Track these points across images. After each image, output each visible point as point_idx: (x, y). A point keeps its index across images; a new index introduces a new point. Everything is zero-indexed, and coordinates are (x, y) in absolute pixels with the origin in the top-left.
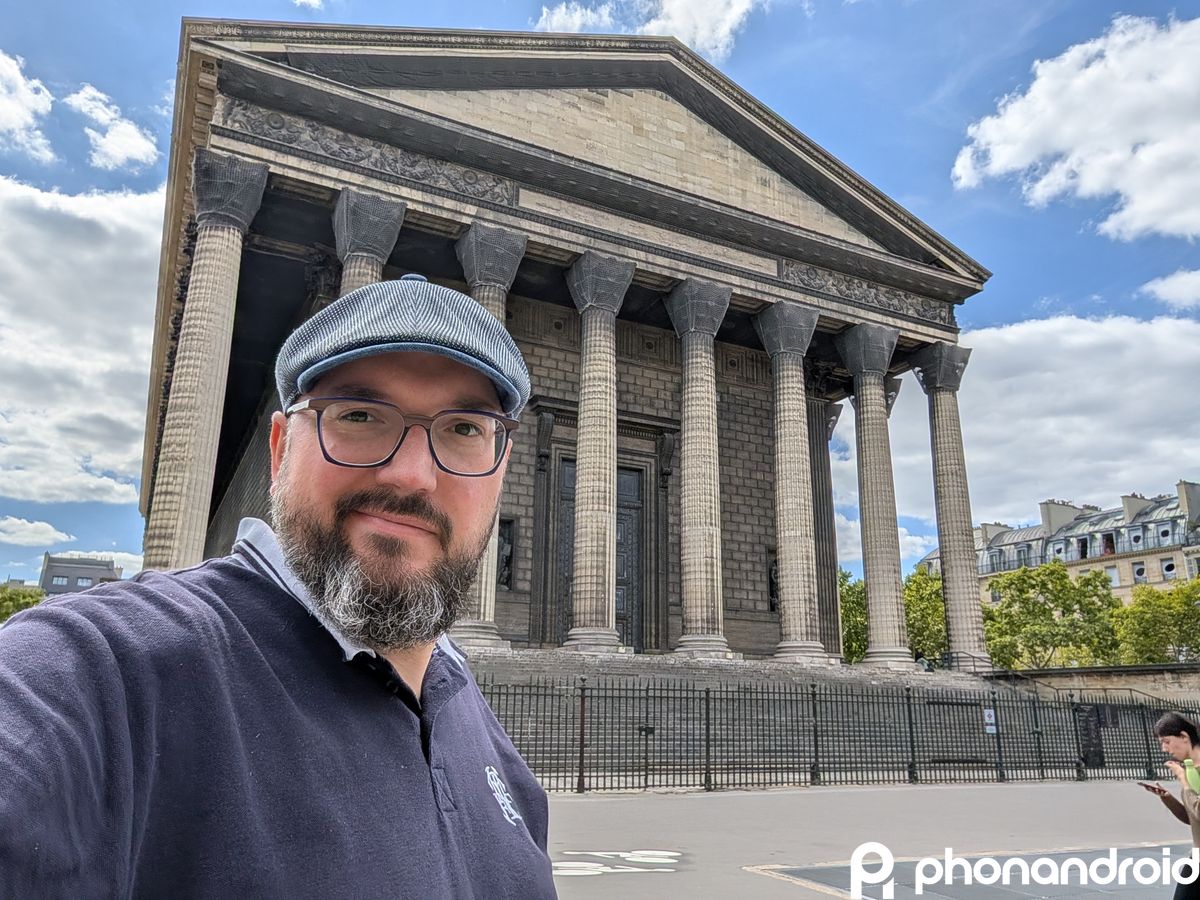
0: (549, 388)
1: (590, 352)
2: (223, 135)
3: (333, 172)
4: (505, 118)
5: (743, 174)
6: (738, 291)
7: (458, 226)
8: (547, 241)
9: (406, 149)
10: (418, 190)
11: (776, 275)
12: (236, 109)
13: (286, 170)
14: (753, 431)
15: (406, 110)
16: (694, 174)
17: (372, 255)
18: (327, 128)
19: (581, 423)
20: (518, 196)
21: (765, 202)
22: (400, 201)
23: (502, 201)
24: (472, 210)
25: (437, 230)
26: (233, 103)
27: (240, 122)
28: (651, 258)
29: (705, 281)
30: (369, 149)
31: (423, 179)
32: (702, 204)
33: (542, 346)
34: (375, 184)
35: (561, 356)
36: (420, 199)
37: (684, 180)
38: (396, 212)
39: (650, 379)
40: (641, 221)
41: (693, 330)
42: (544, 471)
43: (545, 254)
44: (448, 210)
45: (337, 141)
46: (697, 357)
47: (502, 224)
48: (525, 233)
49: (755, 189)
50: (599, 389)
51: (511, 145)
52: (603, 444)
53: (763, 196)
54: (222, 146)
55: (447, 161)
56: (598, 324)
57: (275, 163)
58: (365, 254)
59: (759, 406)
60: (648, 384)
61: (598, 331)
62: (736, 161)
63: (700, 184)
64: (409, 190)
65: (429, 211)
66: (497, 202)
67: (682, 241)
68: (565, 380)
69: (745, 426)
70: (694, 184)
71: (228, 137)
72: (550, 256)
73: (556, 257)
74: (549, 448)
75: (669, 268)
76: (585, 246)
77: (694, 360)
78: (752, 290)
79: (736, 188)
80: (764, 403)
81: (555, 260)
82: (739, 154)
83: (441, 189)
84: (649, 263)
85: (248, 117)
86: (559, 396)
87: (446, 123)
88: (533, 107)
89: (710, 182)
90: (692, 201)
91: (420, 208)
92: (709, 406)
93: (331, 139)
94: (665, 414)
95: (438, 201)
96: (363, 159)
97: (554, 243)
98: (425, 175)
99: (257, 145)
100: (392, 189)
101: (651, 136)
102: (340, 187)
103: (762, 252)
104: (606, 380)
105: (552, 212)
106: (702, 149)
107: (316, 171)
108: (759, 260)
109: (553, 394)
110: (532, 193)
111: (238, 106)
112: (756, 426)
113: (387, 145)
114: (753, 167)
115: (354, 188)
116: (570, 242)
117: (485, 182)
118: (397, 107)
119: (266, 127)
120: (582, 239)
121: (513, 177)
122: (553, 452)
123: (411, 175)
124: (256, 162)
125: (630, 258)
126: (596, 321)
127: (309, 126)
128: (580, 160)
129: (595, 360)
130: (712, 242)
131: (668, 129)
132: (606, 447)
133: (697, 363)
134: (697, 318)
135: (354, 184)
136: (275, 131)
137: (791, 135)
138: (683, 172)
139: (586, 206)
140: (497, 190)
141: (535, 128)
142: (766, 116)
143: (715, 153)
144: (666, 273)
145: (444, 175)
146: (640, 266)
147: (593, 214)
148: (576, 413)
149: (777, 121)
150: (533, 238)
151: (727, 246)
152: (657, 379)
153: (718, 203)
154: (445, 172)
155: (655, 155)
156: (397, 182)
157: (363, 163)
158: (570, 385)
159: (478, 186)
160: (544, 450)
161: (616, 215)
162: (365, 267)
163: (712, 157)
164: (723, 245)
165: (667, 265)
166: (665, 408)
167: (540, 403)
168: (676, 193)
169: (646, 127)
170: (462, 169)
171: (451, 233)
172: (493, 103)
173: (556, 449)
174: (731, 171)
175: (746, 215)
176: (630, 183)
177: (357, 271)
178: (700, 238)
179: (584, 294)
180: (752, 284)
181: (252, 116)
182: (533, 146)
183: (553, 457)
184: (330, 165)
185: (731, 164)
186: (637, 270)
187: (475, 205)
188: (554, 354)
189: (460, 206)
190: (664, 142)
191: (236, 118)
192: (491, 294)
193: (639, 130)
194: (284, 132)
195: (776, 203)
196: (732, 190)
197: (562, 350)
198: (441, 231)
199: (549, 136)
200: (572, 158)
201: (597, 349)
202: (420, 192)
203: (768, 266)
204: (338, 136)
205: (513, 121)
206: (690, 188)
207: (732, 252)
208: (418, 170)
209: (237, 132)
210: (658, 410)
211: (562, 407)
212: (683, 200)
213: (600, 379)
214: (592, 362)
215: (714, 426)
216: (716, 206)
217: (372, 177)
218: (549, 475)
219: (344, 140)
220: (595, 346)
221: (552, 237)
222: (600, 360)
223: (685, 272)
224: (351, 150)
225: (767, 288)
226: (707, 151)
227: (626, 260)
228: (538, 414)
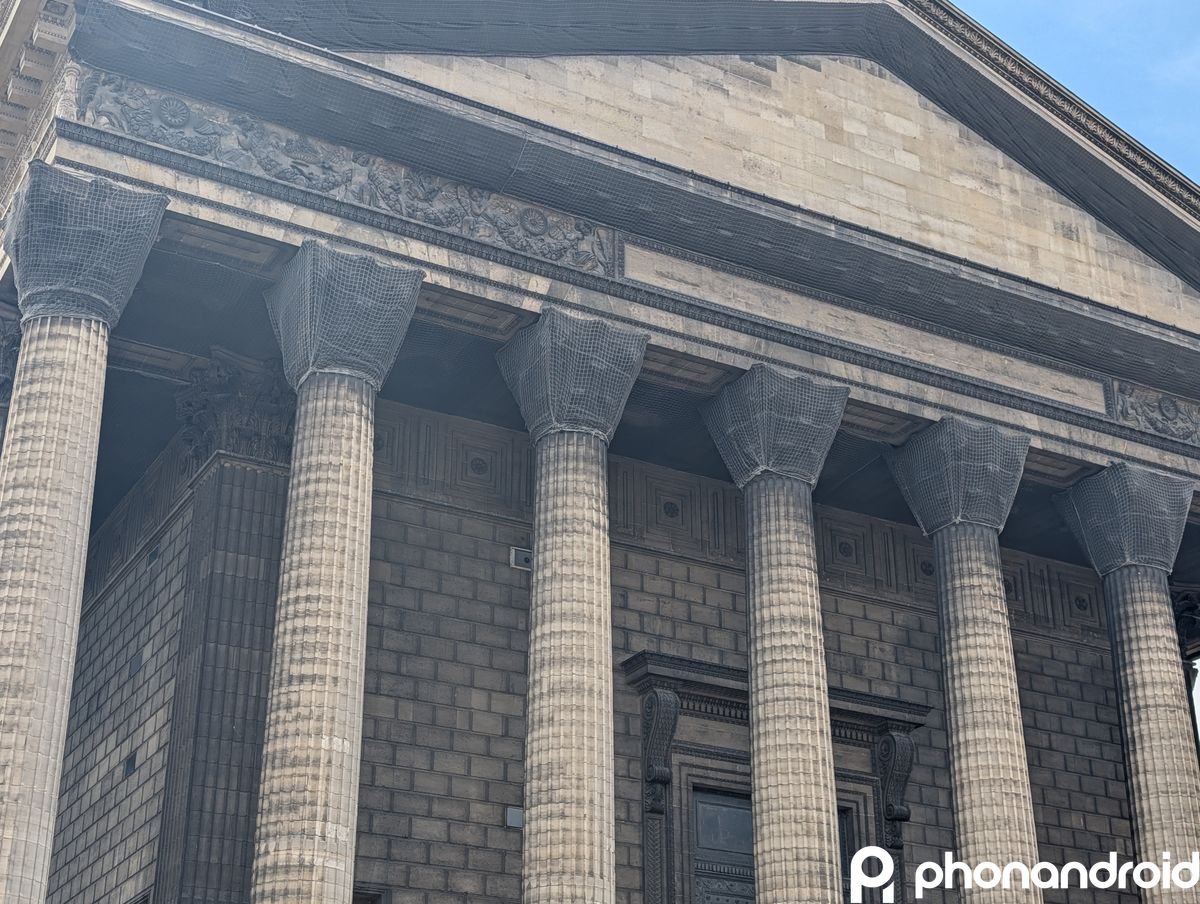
0: (660, 637)
1: (770, 565)
2: (79, 140)
3: (283, 211)
4: (594, 110)
5: (1028, 215)
6: (1037, 443)
7: (511, 317)
8: (680, 346)
9: (415, 167)
10: (441, 245)
11: (1103, 410)
12: (101, 91)
13: (195, 207)
14: (1056, 727)
15: (422, 93)
16: (941, 217)
17: (361, 374)
18: (271, 127)
19: (758, 712)
20: (622, 258)
21: (1073, 270)
22: (408, 267)
23: (593, 268)
24: (540, 284)
25: (469, 324)
26: (96, 79)
27: (109, 114)
28: (872, 378)
29: (976, 425)
30: (347, 166)
31: (449, 224)
32: (965, 273)
33: (646, 551)
34: (362, 234)
35: (679, 570)
36: (446, 265)
37: (923, 227)
38: (406, 290)
39: (852, 618)
40: (848, 307)
41: (959, 519)
42: (661, 813)
43: (669, 370)
44: (497, 285)
45: (287, 152)
46: (971, 575)
47: (597, 313)
48: (640, 331)
49: (1052, 245)
50: (795, 641)
51: (615, 162)
52: (811, 756)
53: (1069, 258)
54: (77, 159)
55: (492, 190)
56: (782, 510)
57: (176, 194)
58: (346, 372)
59: (1064, 675)
60: (847, 629)
61: (783, 522)
62: (1013, 191)
63: (954, 236)
64: (423, 246)
65: (463, 287)
66: (584, 269)
67: (926, 345)
68: (689, 621)
69: (1039, 716)
70: (942, 235)
71: (89, 143)
72: (679, 373)
73: (690, 376)
74: (668, 764)
75: (905, 397)
76: (749, 354)
77: (966, 581)
78: (1062, 440)
79: (1018, 242)
80: (1071, 668)
81: (686, 381)
82: (1017, 177)
83: (484, 245)
84: (870, 388)
85: (125, 104)
86: (681, 652)
87: (497, 119)
88: (644, 88)
89: (971, 231)
90: (947, 267)
91: (445, 281)
92: (1003, 676)
93: (277, 147)
94: (886, 691)
95: (479, 267)
96: (336, 185)
97: (694, 349)
98: (452, 217)
99: (142, 158)
100: (393, 244)
101: (857, 144)
102: (297, 240)
103: (1074, 366)
104: (804, 621)
105: (685, 290)
106: (951, 170)
107: (251, 208)
108: (1068, 381)
109: (667, 649)
110: (647, 253)
111: (105, 83)
112: (1060, 715)
113: (379, 160)
114: (1046, 202)
115: (322, 242)
116: (722, 347)
117: (562, 233)
118: (407, 89)
119: (156, 123)
120: (743, 341)
121: (612, 223)
122: (675, 770)
123: (427, 218)
124: (139, 190)
125: (833, 378)
126: (777, 503)
127: (234, 122)
128: (740, 191)
129: (780, 581)
130: (981, 346)
131: (886, 130)
132: (816, 762)
133: (972, 587)
134: (968, 497)
135: (322, 235)
136: (172, 130)
137: (1115, 144)
138: (920, 212)
139: (748, 277)
140: (584, 246)
141: (650, 129)
142: (1067, 108)
143: (974, 175)
144: (902, 406)
145: (487, 217)
146: (856, 394)
147: (760, 293)
148: (745, 694)
149: (1089, 117)
150: (657, 339)
151: (1008, 354)
152: (865, 618)
153: (995, 272)
154: (489, 212)
155: (867, 180)
156: (403, 230)
157: (338, 194)
158: (700, 632)
159: (548, 240)
160: (659, 768)
161: (802, 294)
162: (346, 397)
163: (971, 184)
164: (1002, 352)
165: (903, 392)
166: (884, 678)
167: (652, 668)
168: (918, 254)
169: (849, 126)
170: (518, 206)
171: (495, 330)
172: (571, 79)
173: (682, 764)
174: (1007, 211)
175: (1047, 294)
176: (833, 235)
177: (331, 404)
178: (959, 340)
179: (751, 449)
180: (1062, 430)
181: (132, 103)
182: (654, 163)
183: (675, 781)
184: (278, 197)
185: (1006, 197)
186: (851, 402)
187: (546, 275)
188: (667, 568)
189: (519, 278)
190: (882, 155)
191: (102, 107)
192: (582, 450)
193: (835, 133)
194: (189, 133)
195: (1093, 270)
196: (1011, 246)
197: (681, 558)
198: (476, 325)
199: (675, 144)
200: (726, 187)
201: (784, 559)
202: (445, 251)
203: (1088, 395)
204: (289, 141)
205: (609, 115)
206: (935, 241)
207: (1020, 367)
208: (438, 207)
209: (104, 133)
210: (870, 682)
211: (693, 676)
212: (931, 266)
213: (793, 620)
214: (775, 586)
215: (1016, 720)
216: (991, 278)
217: (355, 220)
218: (670, 821)
219: (301, 148)
220: (779, 553)
221: (689, 338)
222: (790, 580)
223: (935, 406)
224: (315, 170)
225: (1090, 437)
226: (960, 173)
227: (826, 382)
228: (642, 692)
